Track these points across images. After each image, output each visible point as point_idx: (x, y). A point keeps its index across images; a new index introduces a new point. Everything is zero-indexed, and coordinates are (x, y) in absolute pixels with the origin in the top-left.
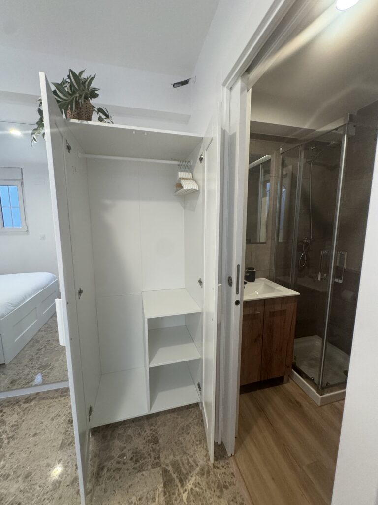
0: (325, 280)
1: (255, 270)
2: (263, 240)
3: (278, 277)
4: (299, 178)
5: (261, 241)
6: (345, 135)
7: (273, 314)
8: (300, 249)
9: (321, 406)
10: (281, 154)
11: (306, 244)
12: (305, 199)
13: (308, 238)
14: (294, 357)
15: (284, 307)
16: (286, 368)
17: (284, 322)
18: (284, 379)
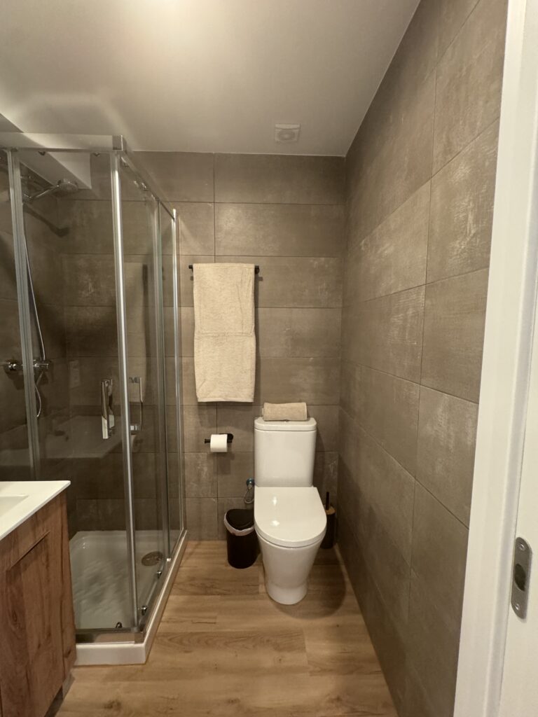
6: (115, 170)
7: (15, 573)
9: (147, 659)
15: (41, 534)
16: (65, 659)
17: (47, 566)
18: (64, 688)
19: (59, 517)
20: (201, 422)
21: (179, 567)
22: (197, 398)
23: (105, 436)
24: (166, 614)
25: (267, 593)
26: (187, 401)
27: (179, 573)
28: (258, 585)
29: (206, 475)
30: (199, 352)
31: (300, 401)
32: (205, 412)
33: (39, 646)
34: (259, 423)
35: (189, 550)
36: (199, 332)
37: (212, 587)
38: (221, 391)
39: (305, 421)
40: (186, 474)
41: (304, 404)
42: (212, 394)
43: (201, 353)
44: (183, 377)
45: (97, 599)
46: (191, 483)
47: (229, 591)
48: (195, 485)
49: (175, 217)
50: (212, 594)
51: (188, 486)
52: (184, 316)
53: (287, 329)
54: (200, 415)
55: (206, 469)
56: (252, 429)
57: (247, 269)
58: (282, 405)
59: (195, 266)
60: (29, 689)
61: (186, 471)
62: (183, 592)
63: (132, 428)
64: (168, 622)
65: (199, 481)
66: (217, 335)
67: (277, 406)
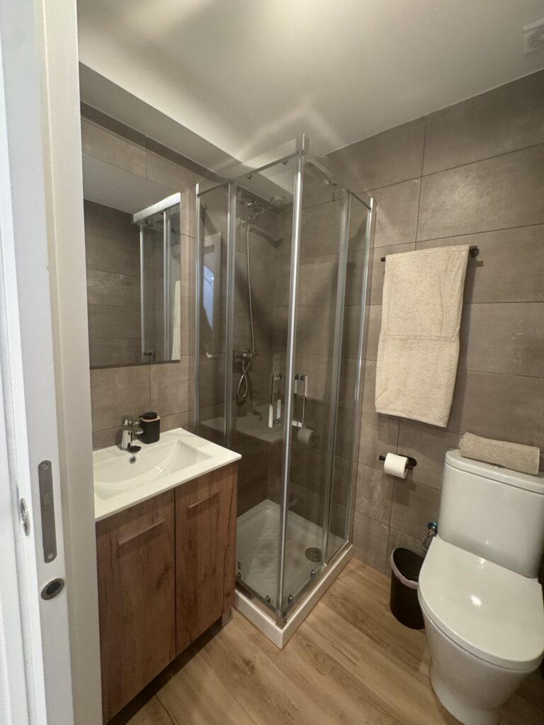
0: (279, 422)
1: (158, 418)
2: (176, 355)
3: (204, 423)
4: (231, 246)
5: (173, 359)
6: (297, 172)
7: (193, 512)
8: (237, 368)
9: (284, 647)
10: (198, 195)
11: (247, 360)
12: (242, 284)
13: (249, 351)
14: (237, 564)
15: (215, 490)
16: (225, 598)
17: (218, 518)
18: (223, 619)
19: (230, 482)
20: (379, 435)
21: (336, 578)
22: (375, 408)
23: (271, 425)
24: (311, 618)
25: (430, 679)
26: (365, 408)
27: (334, 584)
28: (420, 661)
29: (379, 496)
30: (383, 356)
31: (531, 444)
32: (385, 425)
33: (206, 576)
34: (452, 457)
35: (351, 566)
36: (385, 333)
37: (363, 622)
38: (403, 404)
39: (536, 476)
40: (358, 486)
41: (537, 451)
42: (391, 406)
43: (385, 357)
44: (366, 382)
45: (264, 564)
46: (363, 498)
47: (381, 640)
48: (366, 501)
49: (371, 206)
50: (360, 629)
51: (358, 500)
52: (372, 316)
53: (519, 334)
54: (379, 427)
55: (379, 489)
56: (441, 461)
57: (456, 253)
58: (494, 442)
59: (388, 258)
60: (195, 602)
61: (358, 483)
62: (333, 606)
63: (294, 423)
64: (310, 626)
65: (370, 498)
66: (405, 337)
67: (485, 440)
